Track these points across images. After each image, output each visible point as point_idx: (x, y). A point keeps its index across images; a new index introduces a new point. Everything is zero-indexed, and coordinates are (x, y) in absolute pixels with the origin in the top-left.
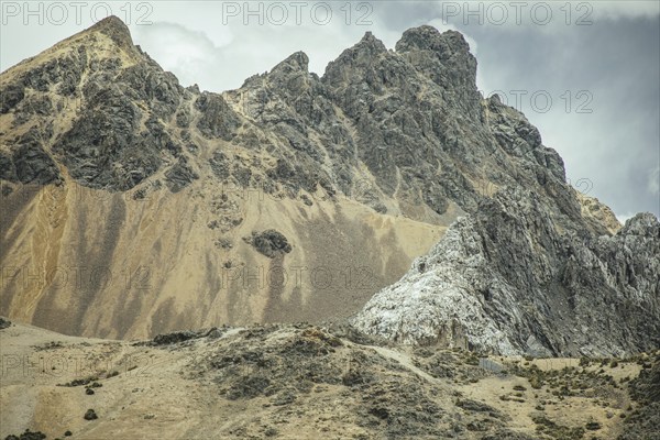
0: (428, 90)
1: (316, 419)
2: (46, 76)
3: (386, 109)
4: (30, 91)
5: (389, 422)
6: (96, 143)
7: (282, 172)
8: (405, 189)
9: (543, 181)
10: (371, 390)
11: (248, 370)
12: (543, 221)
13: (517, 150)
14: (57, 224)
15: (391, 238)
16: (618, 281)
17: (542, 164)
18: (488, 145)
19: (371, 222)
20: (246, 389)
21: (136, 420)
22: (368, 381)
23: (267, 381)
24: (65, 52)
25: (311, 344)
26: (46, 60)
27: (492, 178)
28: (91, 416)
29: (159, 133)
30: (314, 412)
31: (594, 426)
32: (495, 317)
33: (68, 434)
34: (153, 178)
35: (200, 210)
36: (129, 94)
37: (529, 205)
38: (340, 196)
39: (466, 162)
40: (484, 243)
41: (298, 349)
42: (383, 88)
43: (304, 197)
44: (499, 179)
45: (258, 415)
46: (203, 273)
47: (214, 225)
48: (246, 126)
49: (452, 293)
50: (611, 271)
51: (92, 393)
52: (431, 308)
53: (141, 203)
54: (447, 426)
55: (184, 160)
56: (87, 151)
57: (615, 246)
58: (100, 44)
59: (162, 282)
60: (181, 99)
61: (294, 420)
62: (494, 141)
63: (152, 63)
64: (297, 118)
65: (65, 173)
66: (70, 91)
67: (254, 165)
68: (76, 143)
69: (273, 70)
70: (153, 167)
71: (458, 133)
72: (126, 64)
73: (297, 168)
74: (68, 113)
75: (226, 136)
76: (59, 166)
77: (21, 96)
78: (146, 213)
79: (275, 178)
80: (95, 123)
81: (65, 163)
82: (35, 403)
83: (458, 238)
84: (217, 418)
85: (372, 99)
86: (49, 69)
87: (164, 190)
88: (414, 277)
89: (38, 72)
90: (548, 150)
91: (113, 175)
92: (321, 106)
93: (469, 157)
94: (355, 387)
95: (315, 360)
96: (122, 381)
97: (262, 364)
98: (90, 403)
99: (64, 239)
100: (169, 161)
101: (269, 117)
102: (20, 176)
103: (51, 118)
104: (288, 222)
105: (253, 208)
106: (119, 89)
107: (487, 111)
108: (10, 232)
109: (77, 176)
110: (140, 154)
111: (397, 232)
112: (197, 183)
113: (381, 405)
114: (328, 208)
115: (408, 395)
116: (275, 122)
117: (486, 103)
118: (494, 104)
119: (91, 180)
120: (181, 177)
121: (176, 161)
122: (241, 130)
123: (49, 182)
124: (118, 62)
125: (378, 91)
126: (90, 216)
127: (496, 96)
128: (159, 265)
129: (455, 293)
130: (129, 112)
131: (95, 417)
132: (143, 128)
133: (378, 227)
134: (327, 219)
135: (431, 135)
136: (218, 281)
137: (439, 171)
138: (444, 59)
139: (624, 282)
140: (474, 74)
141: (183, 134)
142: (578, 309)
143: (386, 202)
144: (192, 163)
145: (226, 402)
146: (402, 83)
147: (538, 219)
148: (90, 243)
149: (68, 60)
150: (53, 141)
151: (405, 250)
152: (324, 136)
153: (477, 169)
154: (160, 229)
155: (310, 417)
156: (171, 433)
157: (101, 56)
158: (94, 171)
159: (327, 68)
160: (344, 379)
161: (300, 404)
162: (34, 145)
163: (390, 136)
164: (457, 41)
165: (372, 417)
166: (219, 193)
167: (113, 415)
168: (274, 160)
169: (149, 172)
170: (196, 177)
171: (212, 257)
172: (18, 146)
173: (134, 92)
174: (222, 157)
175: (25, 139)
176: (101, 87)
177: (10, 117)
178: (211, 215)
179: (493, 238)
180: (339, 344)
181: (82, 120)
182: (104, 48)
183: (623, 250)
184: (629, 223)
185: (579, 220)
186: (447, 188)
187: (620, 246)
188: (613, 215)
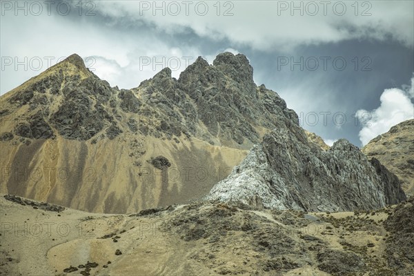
0: (230, 84)
1: (233, 248)
2: (44, 85)
3: (210, 94)
4: (36, 93)
5: (270, 249)
6: (71, 117)
7: (163, 127)
8: (222, 133)
9: (289, 125)
10: (257, 233)
11: (193, 226)
12: (295, 145)
13: (275, 111)
14: (54, 158)
15: (219, 157)
16: (332, 173)
17: (287, 117)
18: (261, 109)
19: (209, 150)
20: (193, 235)
21: (142, 254)
22: (255, 228)
23: (203, 231)
24: (53, 73)
25: (223, 211)
26: (43, 77)
27: (264, 125)
28: (118, 253)
29: (102, 111)
30: (231, 245)
31: (371, 245)
32: (276, 194)
33: (109, 263)
34: (100, 133)
35: (124, 148)
36: (85, 92)
37: (287, 137)
38: (192, 137)
39: (251, 118)
40: (267, 157)
41: (217, 214)
42: (209, 84)
43: (175, 139)
44: (267, 126)
45: (202, 248)
46: (128, 179)
47: (132, 155)
48: (144, 105)
49: (255, 183)
50: (329, 168)
51: (116, 241)
52: (245, 190)
53: (95, 146)
54: (299, 249)
55: (115, 123)
56: (67, 121)
57: (330, 155)
58: (70, 68)
59: (108, 184)
60: (111, 94)
61: (221, 249)
62: (264, 107)
63: (96, 77)
64: (168, 100)
65: (56, 133)
66: (56, 92)
67: (149, 124)
68: (61, 118)
69: (154, 77)
70: (100, 128)
71: (246, 104)
72: (83, 78)
73: (171, 125)
74: (56, 103)
75: (135, 111)
76: (53, 129)
77: (32, 95)
78: (98, 150)
79: (160, 130)
80: (70, 107)
81: (56, 127)
82: (89, 248)
83: (255, 155)
84: (182, 251)
85: (204, 89)
86: (45, 81)
87: (106, 139)
88: (235, 176)
89: (40, 83)
90: (290, 110)
91: (81, 132)
92: (179, 94)
93: (252, 115)
94: (248, 232)
95: (226, 219)
96: (130, 235)
97: (199, 222)
98: (116, 246)
99: (58, 166)
100: (108, 124)
101: (153, 101)
102: (34, 135)
103: (47, 106)
104: (168, 151)
105: (150, 146)
106: (81, 90)
107: (259, 93)
108: (31, 163)
109: (62, 134)
110: (93, 122)
111: (222, 153)
112: (122, 135)
113: (264, 240)
114: (187, 144)
115: (277, 234)
116: (157, 103)
117: (258, 89)
118: (263, 89)
119: (69, 136)
120: (114, 132)
121: (111, 124)
122: (142, 107)
123: (49, 137)
124: (79, 76)
125: (206, 85)
126: (70, 153)
127: (263, 85)
128: (106, 176)
129: (256, 183)
130: (86, 101)
131: (121, 253)
132: (94, 109)
133: (213, 152)
134: (187, 149)
135: (233, 106)
136: (136, 182)
137: (238, 123)
138: (237, 68)
139: (335, 173)
140: (252, 75)
141: (113, 110)
142: (314, 187)
143: (213, 139)
144: (119, 125)
145: (185, 243)
146: (218, 81)
147: (292, 144)
148: (71, 167)
149: (54, 76)
150: (49, 117)
151: (226, 162)
152: (181, 109)
153: (257, 121)
154: (105, 158)
155: (229, 248)
156: (161, 260)
157: (71, 74)
158: (71, 131)
159: (181, 75)
160: (242, 228)
161: (223, 241)
162: (40, 120)
163: (213, 107)
164: (243, 59)
165: (260, 246)
166: (133, 139)
167: (130, 252)
168: (159, 122)
169: (98, 130)
170: (121, 132)
171: (132, 171)
172: (32, 120)
173: (88, 91)
174: (133, 121)
175: (35, 117)
176: (71, 90)
177: (27, 106)
178: (130, 150)
179: (272, 154)
180: (236, 210)
181: (63, 106)
182: (72, 70)
183: (333, 157)
184: (335, 144)
185: (307, 144)
186: (242, 132)
187: (332, 156)
188: (323, 141)
